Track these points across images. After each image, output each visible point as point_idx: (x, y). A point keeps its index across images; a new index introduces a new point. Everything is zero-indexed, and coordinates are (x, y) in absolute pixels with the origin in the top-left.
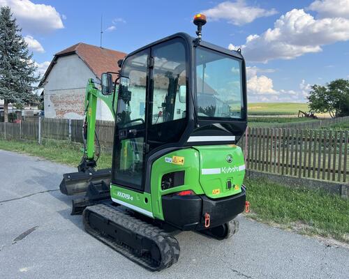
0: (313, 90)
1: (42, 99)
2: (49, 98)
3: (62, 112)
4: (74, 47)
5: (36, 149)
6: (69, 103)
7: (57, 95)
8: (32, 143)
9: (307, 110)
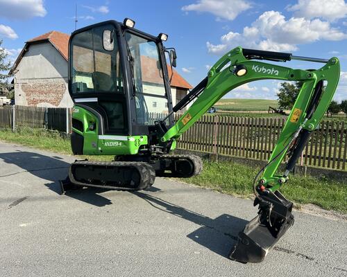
0: (282, 87)
1: (13, 88)
2: (20, 87)
3: (35, 102)
4: (48, 35)
5: (12, 136)
6: (42, 93)
7: (29, 84)
8: (6, 130)
9: (277, 107)
